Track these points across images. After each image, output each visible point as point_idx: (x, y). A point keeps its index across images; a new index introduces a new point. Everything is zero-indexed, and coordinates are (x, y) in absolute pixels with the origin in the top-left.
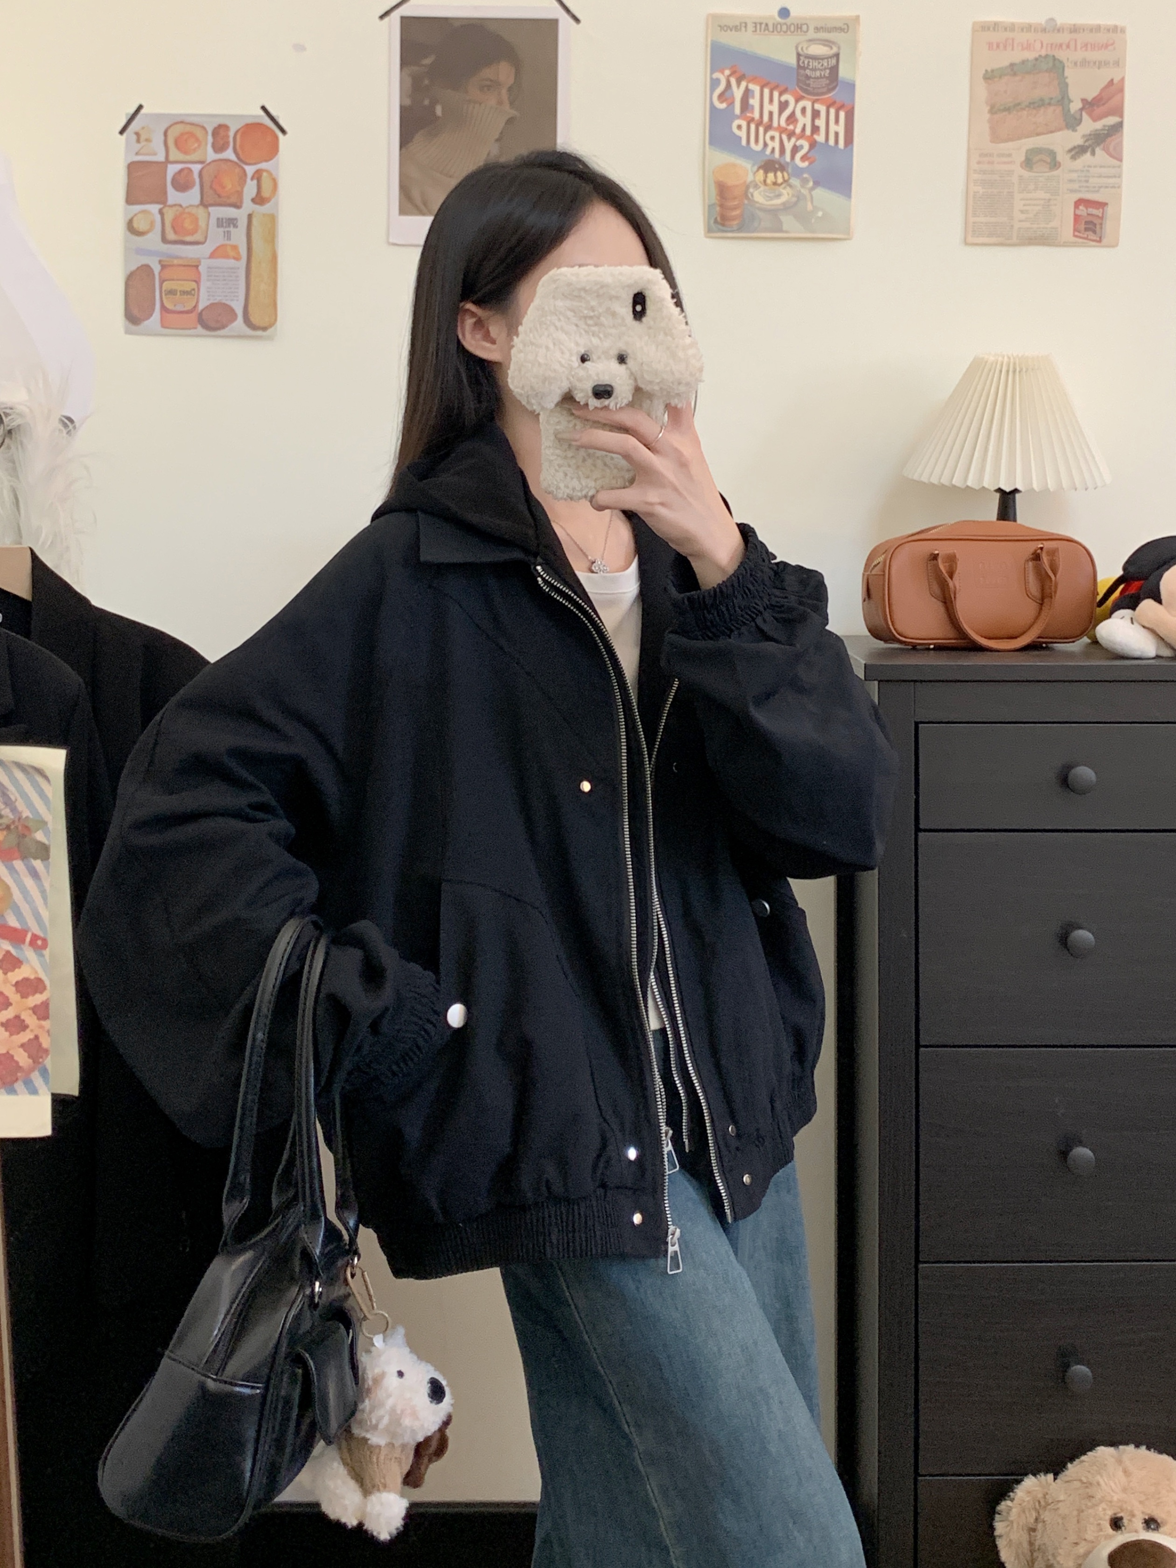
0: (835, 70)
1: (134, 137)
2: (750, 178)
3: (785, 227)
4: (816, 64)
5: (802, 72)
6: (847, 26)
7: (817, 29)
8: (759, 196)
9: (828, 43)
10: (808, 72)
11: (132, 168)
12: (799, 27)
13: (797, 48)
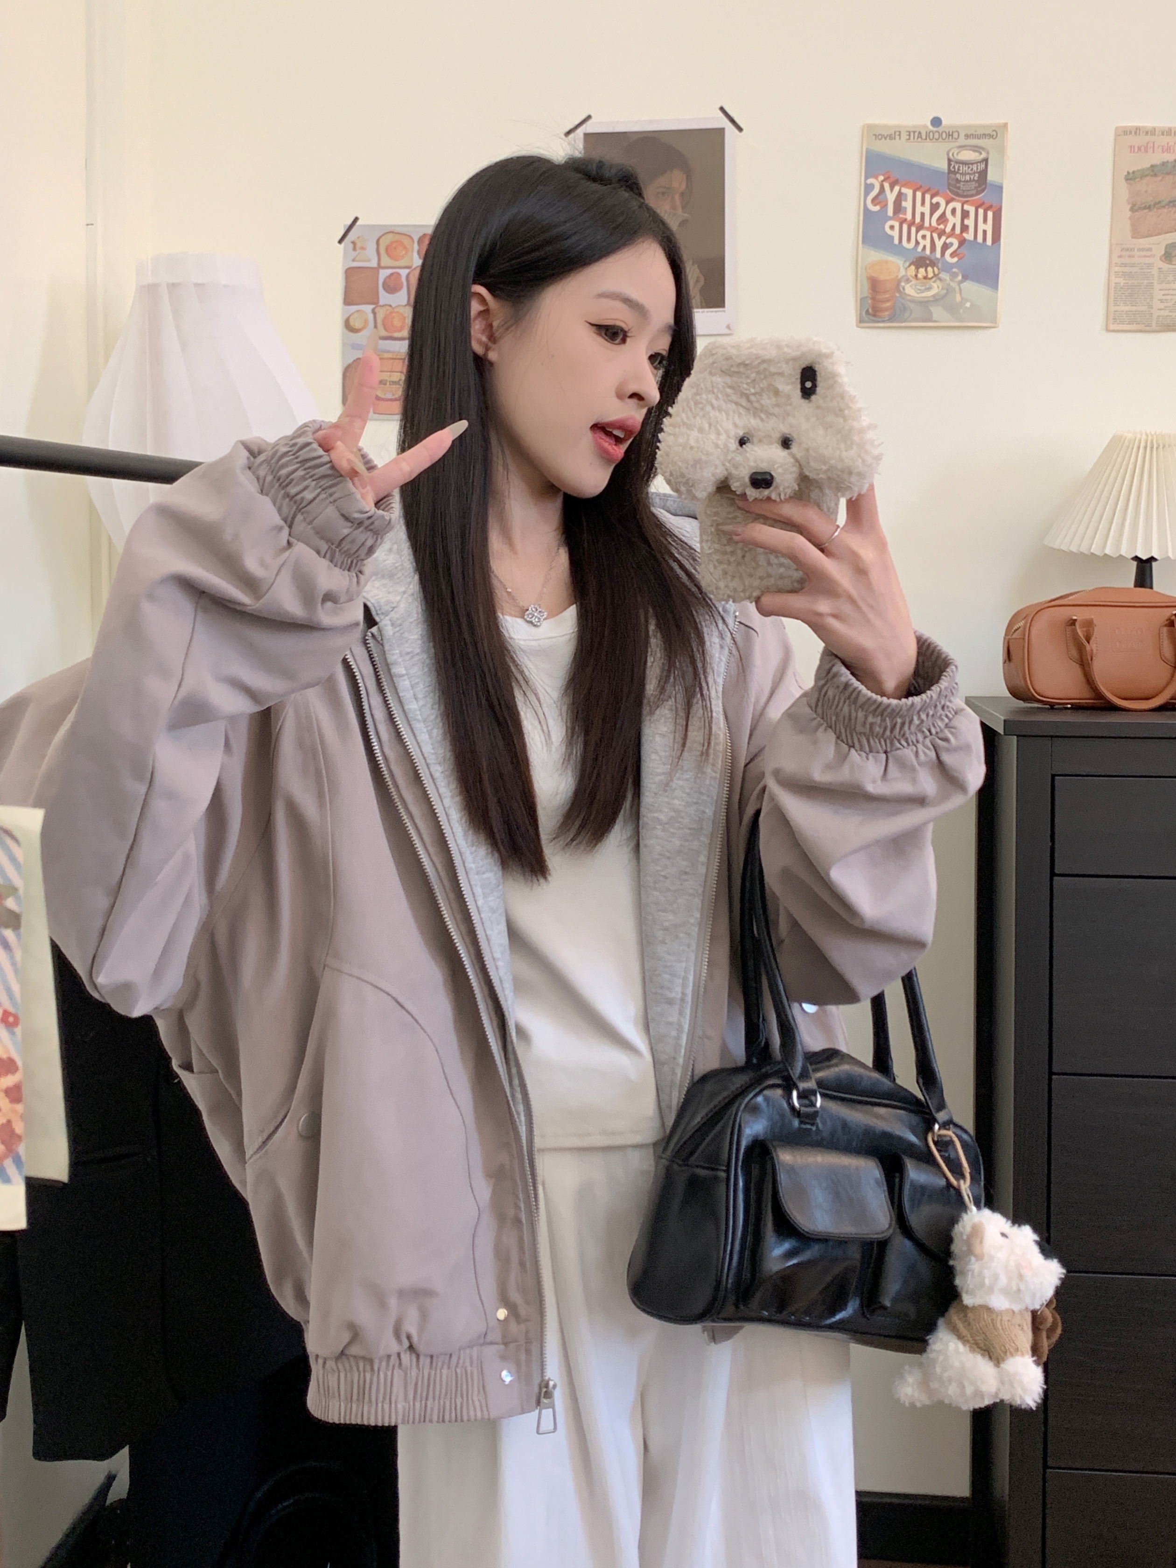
0: (983, 174)
1: (351, 246)
2: (902, 272)
3: (935, 317)
4: (966, 168)
5: (952, 176)
6: (995, 133)
7: (967, 136)
8: (910, 290)
9: (977, 149)
10: (958, 176)
11: (350, 273)
12: (950, 135)
13: (948, 154)
